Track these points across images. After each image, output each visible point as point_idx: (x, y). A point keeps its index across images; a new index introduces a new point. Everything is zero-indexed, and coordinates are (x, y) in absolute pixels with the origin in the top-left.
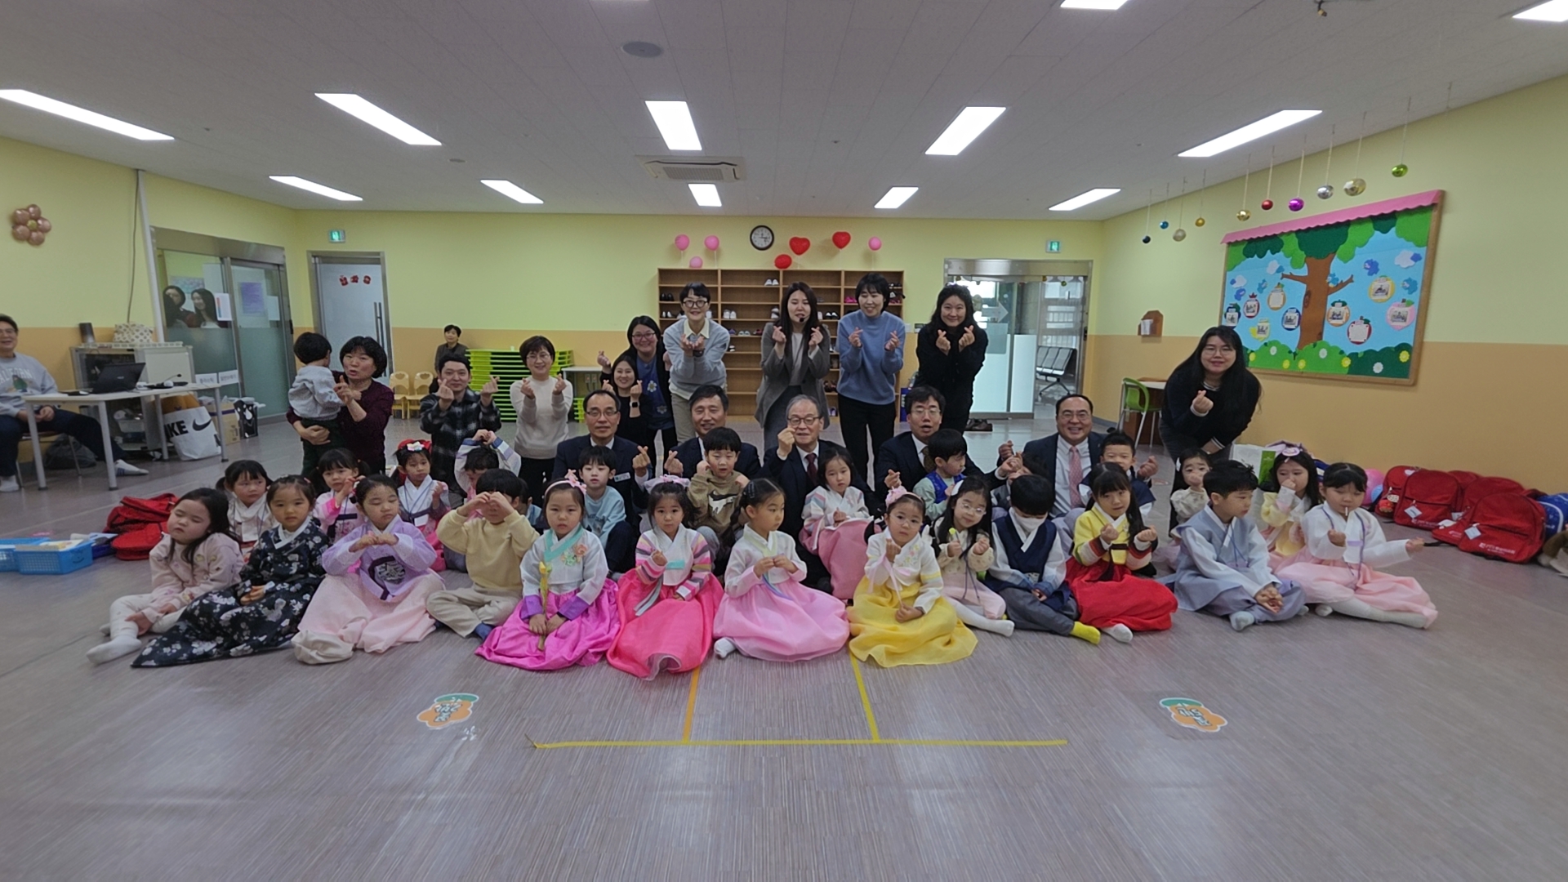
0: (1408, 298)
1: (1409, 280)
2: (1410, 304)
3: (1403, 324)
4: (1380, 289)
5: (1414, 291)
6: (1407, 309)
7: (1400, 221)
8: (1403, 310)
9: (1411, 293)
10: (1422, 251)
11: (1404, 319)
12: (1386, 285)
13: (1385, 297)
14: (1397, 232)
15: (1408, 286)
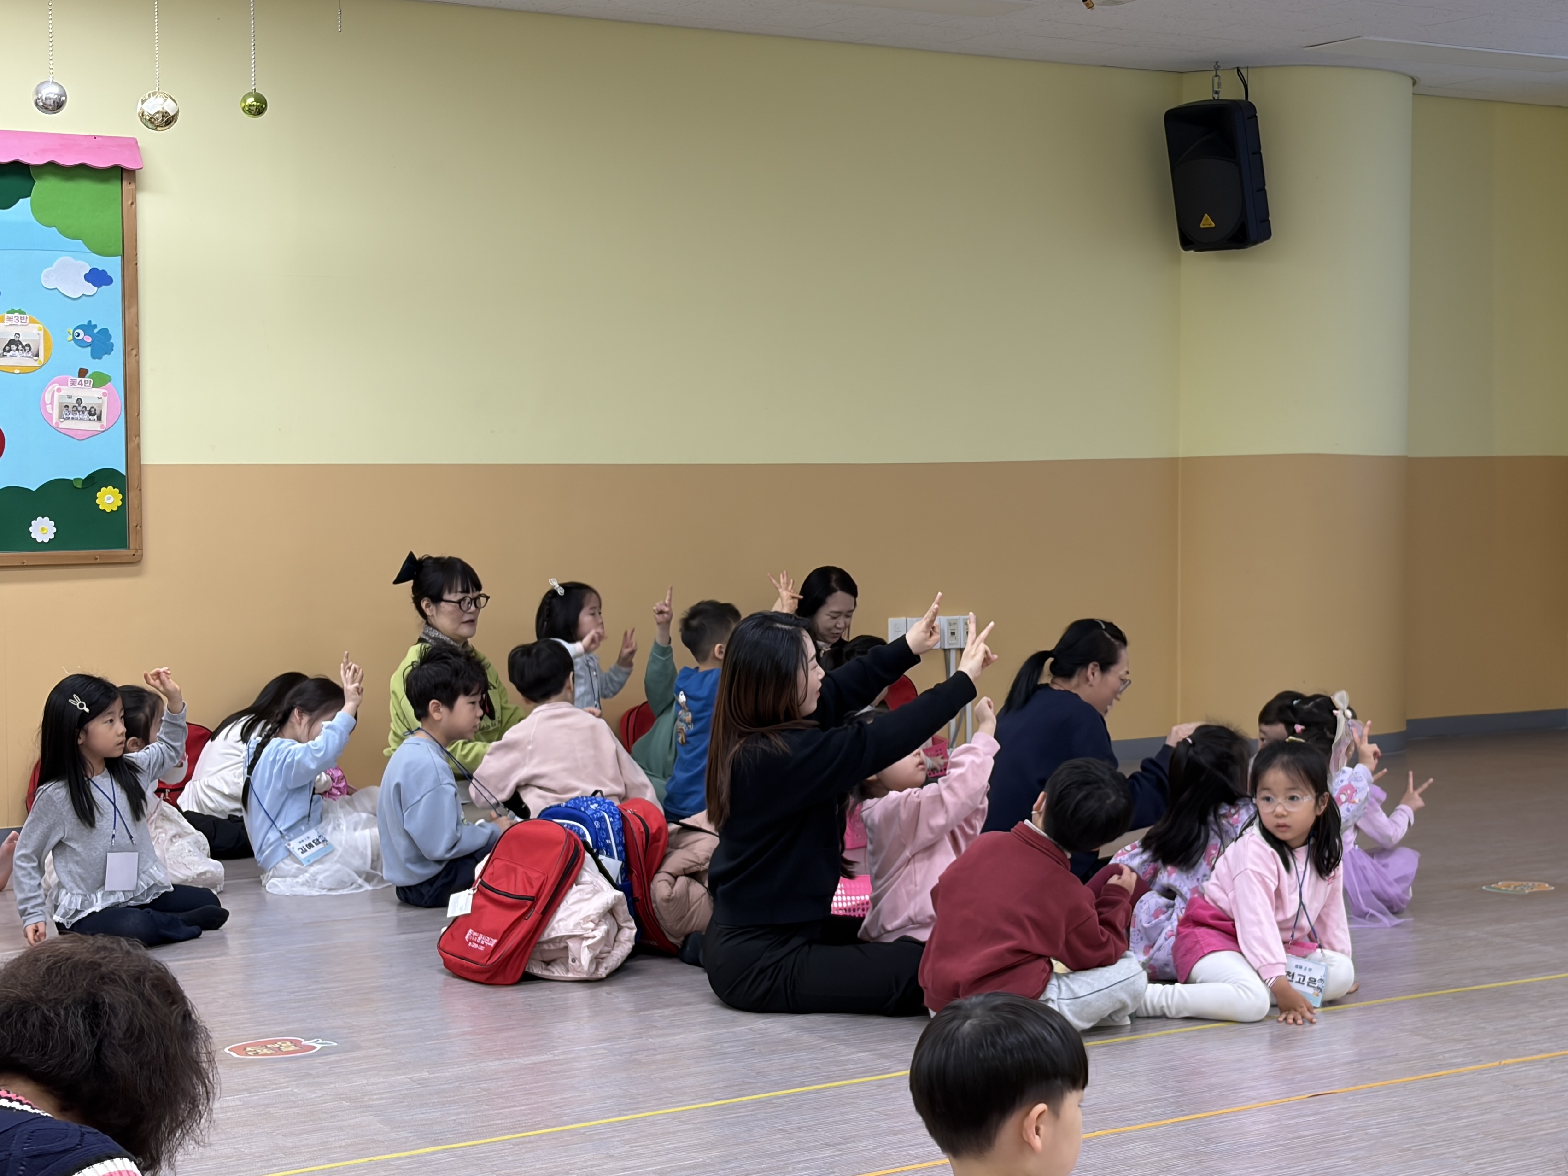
0: (93, 366)
1: (88, 328)
2: (100, 380)
3: (95, 426)
4: (14, 342)
5: (108, 349)
6: (98, 392)
7: (42, 186)
8: (91, 395)
9: (97, 355)
10: (112, 266)
11: (94, 414)
12: (30, 333)
13: (32, 362)
14: (35, 210)
15: (89, 339)
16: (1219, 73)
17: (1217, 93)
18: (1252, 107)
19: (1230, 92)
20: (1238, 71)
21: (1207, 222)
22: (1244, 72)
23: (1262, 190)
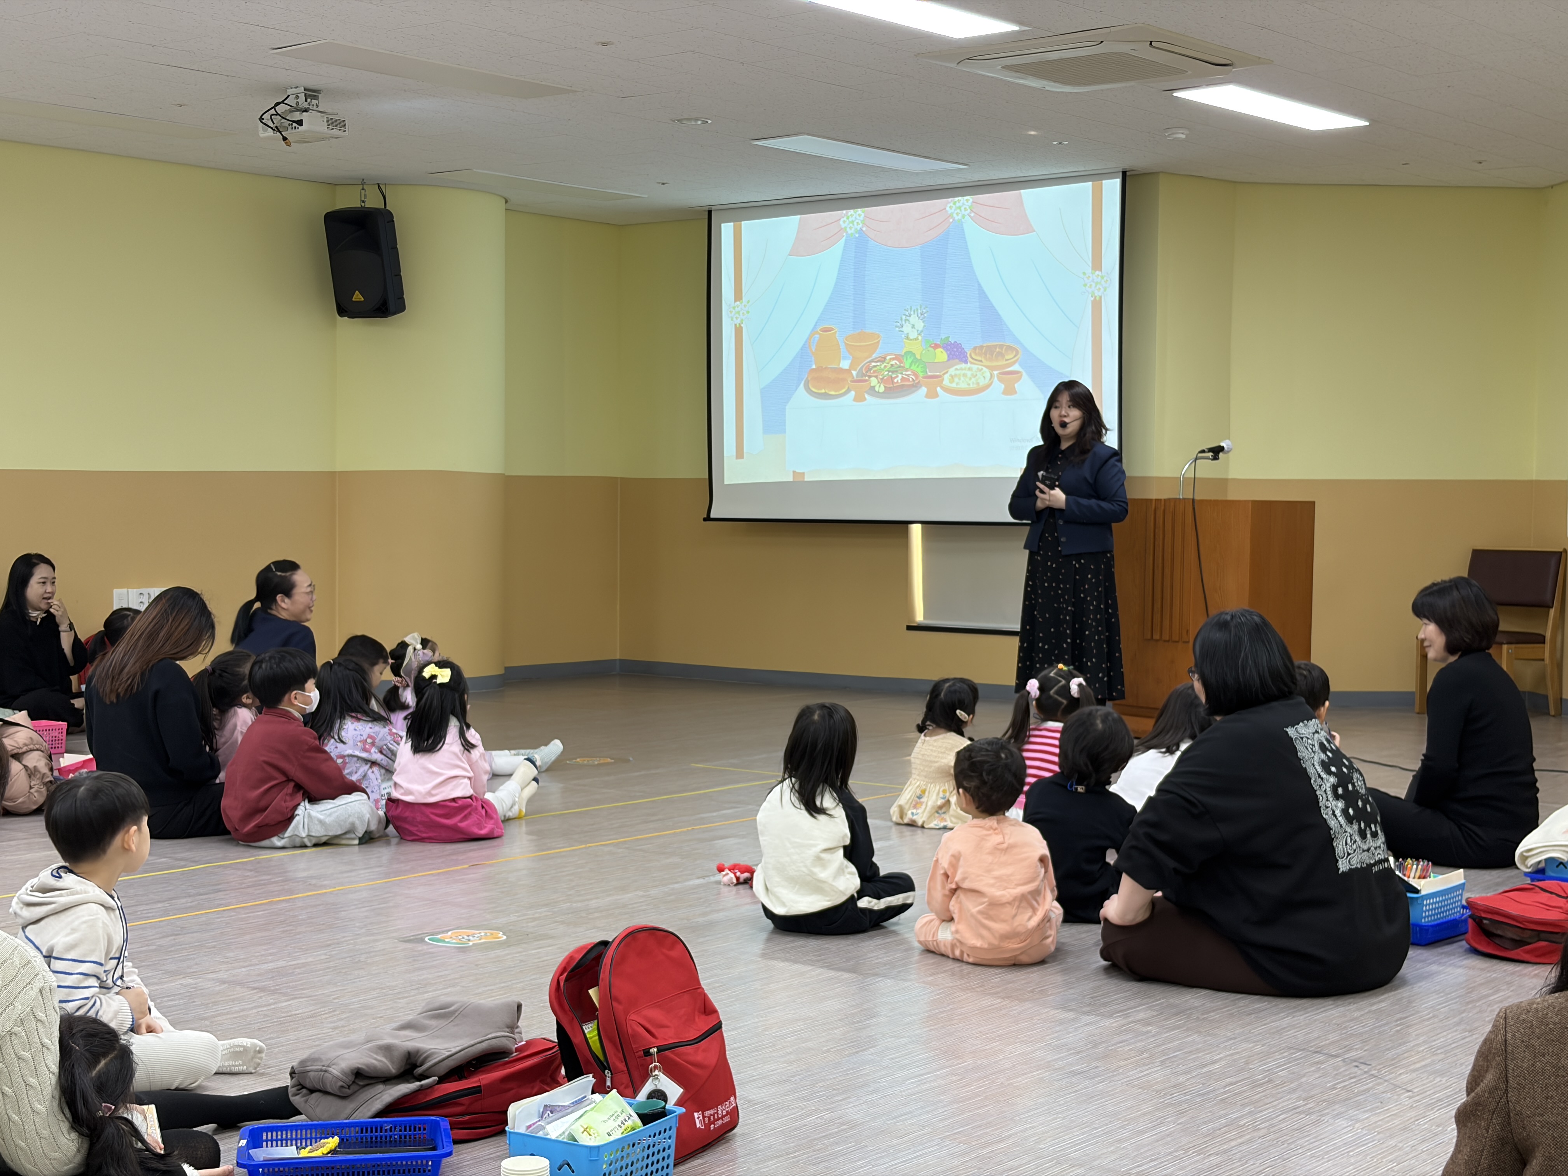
16: (365, 187)
17: (364, 202)
18: (390, 214)
19: (373, 202)
20: (379, 187)
21: (358, 297)
22: (382, 187)
23: (399, 276)
